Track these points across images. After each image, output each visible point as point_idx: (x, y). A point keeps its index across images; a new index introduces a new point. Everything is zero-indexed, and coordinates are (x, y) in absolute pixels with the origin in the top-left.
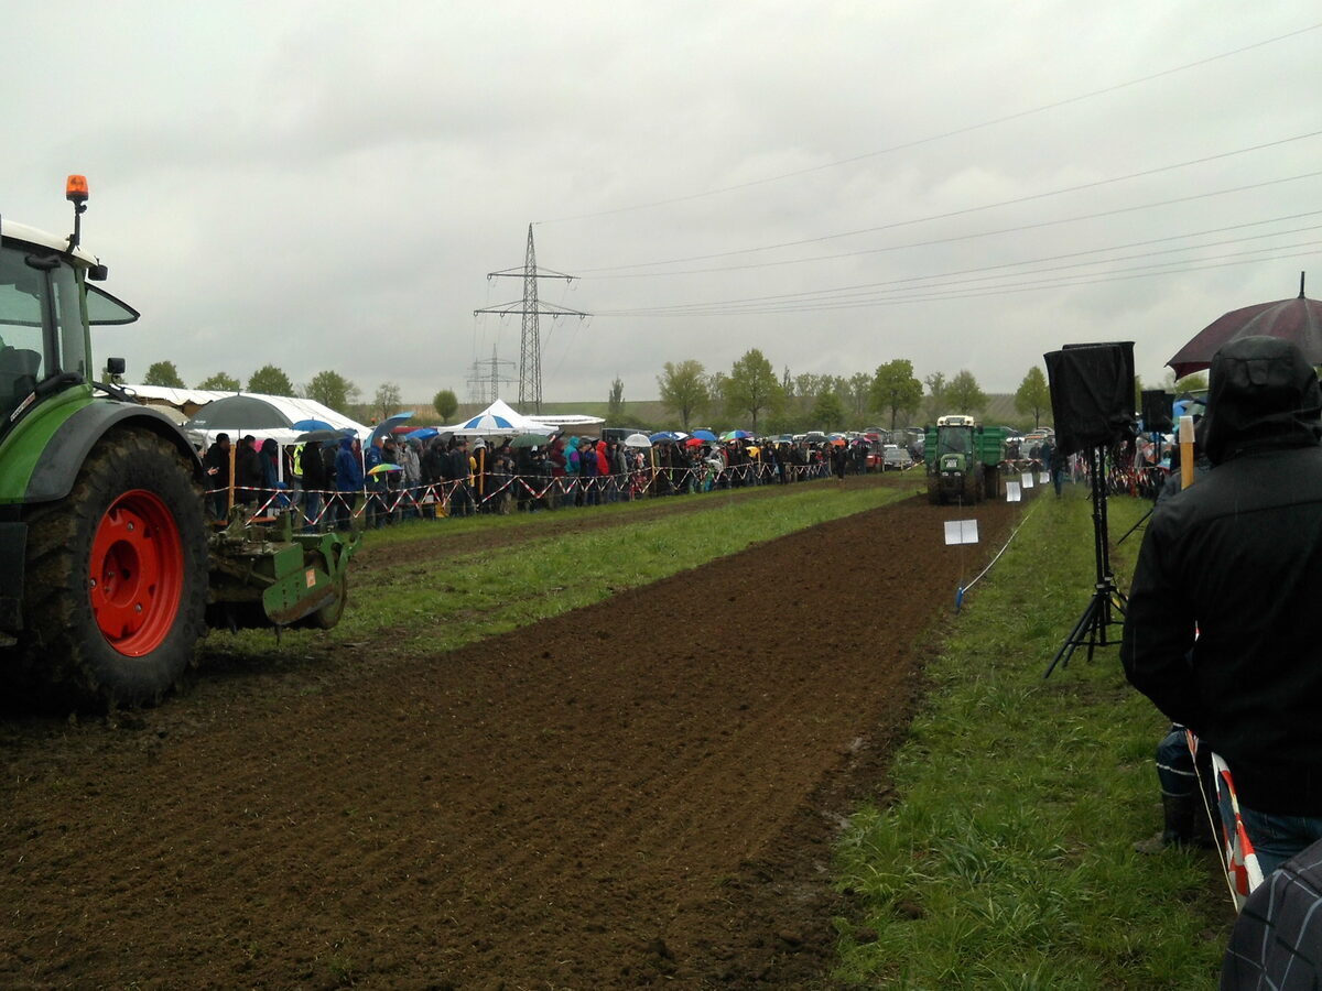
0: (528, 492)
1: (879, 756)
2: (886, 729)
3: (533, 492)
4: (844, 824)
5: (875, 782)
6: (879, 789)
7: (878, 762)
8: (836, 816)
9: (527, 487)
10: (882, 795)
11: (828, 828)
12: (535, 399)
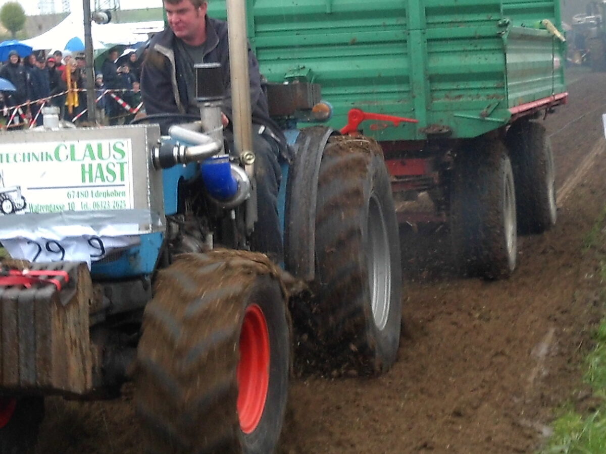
0: (122, 106)
1: (569, 361)
2: (573, 334)
3: (127, 107)
4: (546, 431)
5: (571, 388)
6: (577, 394)
7: (570, 367)
8: (537, 425)
9: (121, 101)
10: (582, 400)
11: (530, 437)
12: (113, 7)
